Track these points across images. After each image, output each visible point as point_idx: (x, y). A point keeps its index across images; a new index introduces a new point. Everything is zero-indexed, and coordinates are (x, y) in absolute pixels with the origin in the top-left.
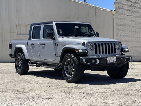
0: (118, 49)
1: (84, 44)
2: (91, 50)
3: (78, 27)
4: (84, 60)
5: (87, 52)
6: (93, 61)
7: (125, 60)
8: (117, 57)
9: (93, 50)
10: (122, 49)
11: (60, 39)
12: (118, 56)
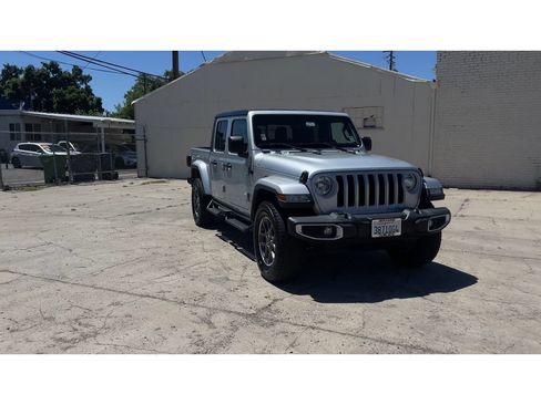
0: (411, 190)
1: (304, 178)
2: (324, 196)
3: (313, 124)
4: (299, 229)
5: (312, 202)
6: (328, 231)
7: (430, 224)
8: (403, 217)
9: (332, 195)
10: (424, 190)
11: (259, 156)
12: (407, 212)
